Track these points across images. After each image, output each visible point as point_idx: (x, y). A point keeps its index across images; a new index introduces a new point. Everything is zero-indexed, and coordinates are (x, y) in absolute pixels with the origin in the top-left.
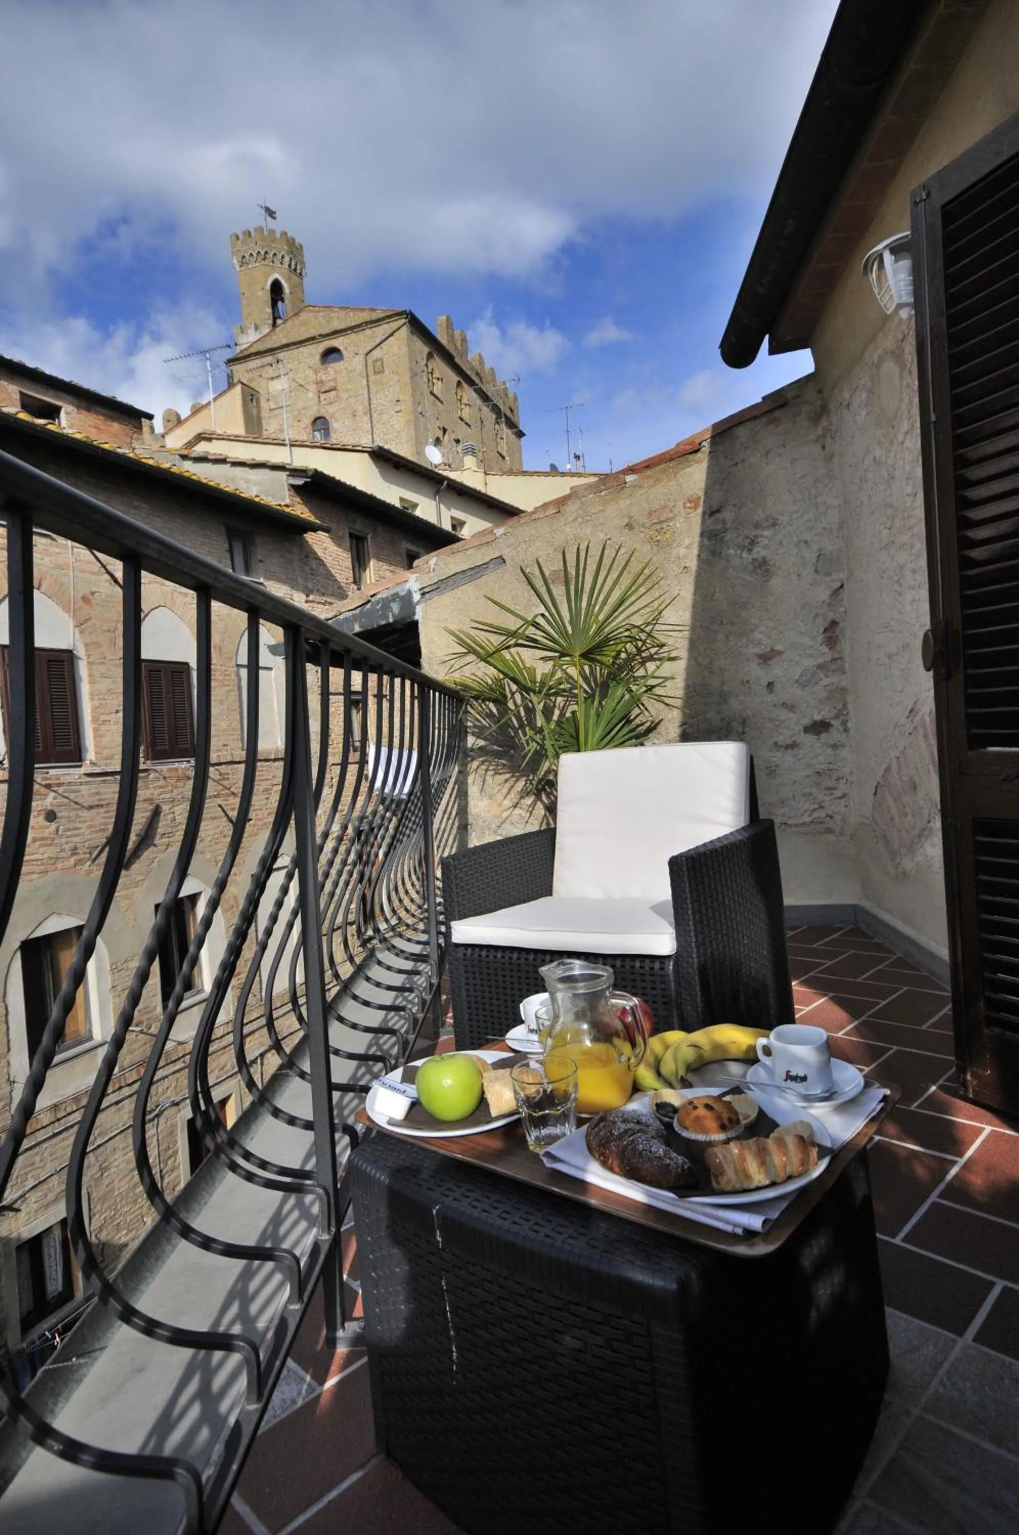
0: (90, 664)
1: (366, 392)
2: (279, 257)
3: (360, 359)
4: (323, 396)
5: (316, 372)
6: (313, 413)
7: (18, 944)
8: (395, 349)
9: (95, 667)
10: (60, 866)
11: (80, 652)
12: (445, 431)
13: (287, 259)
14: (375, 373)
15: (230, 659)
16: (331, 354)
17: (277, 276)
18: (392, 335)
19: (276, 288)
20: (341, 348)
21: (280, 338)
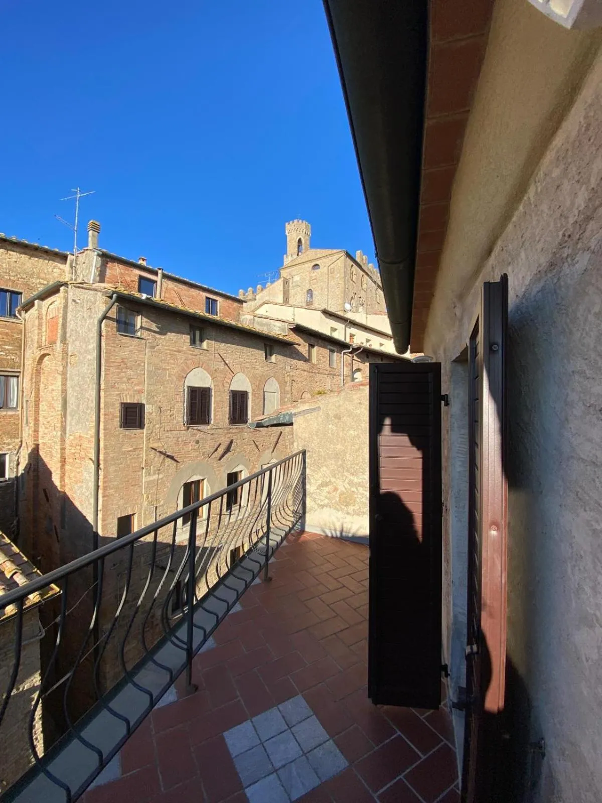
0: (215, 392)
1: (327, 280)
2: (302, 230)
3: (326, 268)
4: (311, 281)
5: (310, 273)
6: (308, 287)
7: (183, 484)
8: (339, 264)
9: (217, 393)
10: (198, 459)
11: (213, 387)
12: (355, 294)
13: (305, 230)
14: (331, 273)
15: (261, 389)
16: (316, 266)
17: (301, 237)
18: (338, 259)
19: (300, 241)
20: (320, 264)
21: (299, 260)
